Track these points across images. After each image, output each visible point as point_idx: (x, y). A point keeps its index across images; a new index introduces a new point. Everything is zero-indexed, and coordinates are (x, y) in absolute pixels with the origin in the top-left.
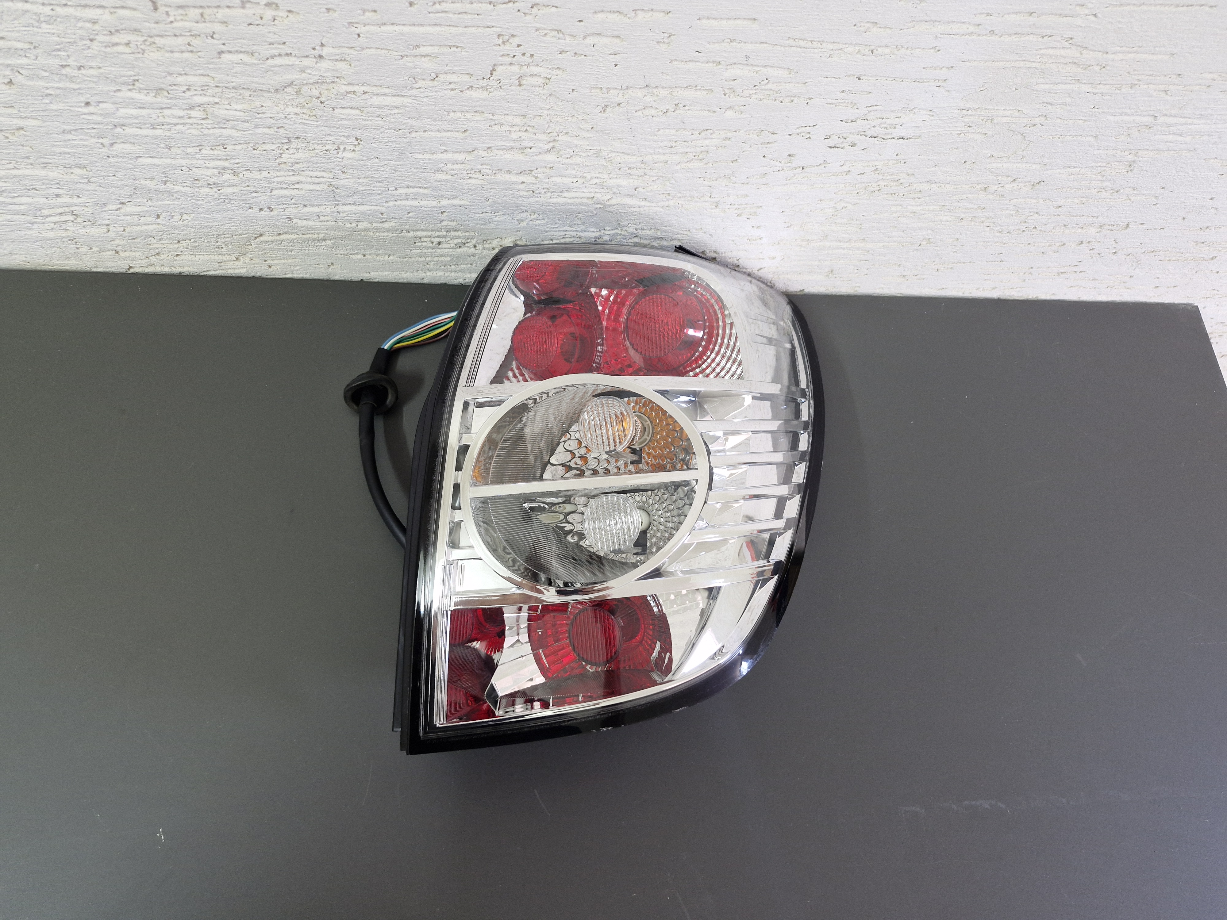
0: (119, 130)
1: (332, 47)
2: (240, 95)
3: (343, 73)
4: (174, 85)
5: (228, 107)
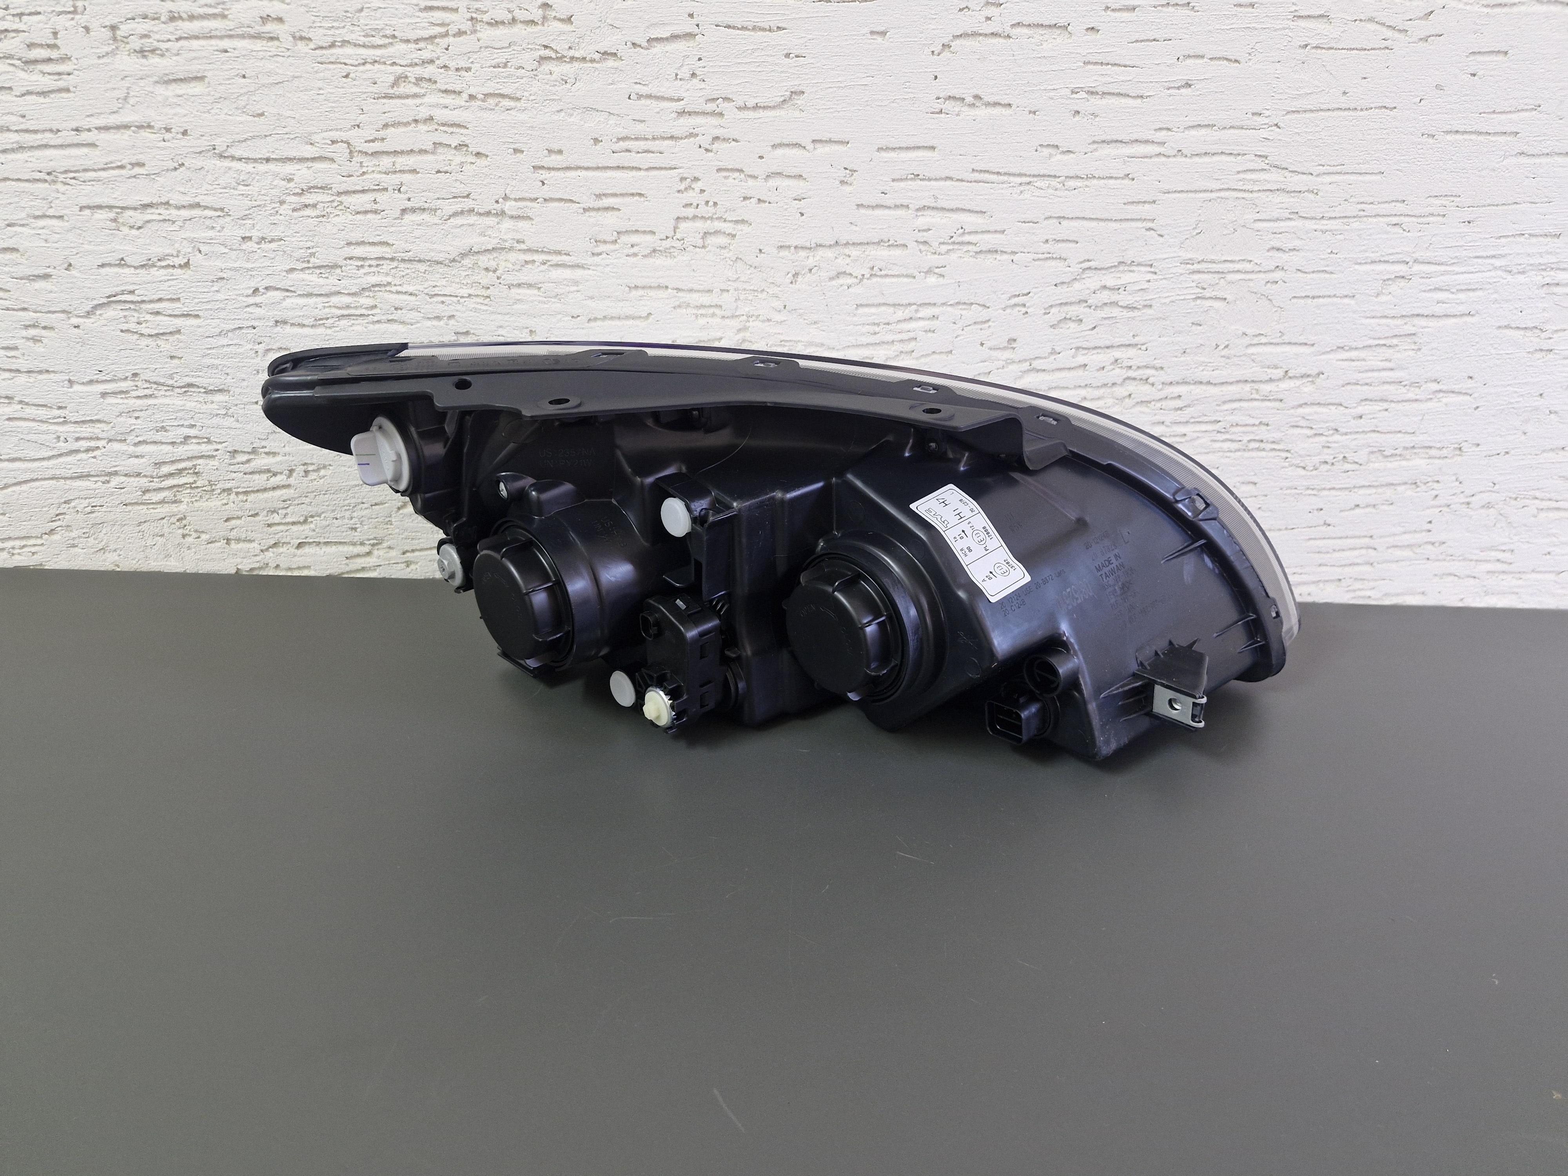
0: (278, 328)
1: (515, 200)
2: (414, 272)
3: (524, 233)
4: (351, 258)
5: (399, 289)
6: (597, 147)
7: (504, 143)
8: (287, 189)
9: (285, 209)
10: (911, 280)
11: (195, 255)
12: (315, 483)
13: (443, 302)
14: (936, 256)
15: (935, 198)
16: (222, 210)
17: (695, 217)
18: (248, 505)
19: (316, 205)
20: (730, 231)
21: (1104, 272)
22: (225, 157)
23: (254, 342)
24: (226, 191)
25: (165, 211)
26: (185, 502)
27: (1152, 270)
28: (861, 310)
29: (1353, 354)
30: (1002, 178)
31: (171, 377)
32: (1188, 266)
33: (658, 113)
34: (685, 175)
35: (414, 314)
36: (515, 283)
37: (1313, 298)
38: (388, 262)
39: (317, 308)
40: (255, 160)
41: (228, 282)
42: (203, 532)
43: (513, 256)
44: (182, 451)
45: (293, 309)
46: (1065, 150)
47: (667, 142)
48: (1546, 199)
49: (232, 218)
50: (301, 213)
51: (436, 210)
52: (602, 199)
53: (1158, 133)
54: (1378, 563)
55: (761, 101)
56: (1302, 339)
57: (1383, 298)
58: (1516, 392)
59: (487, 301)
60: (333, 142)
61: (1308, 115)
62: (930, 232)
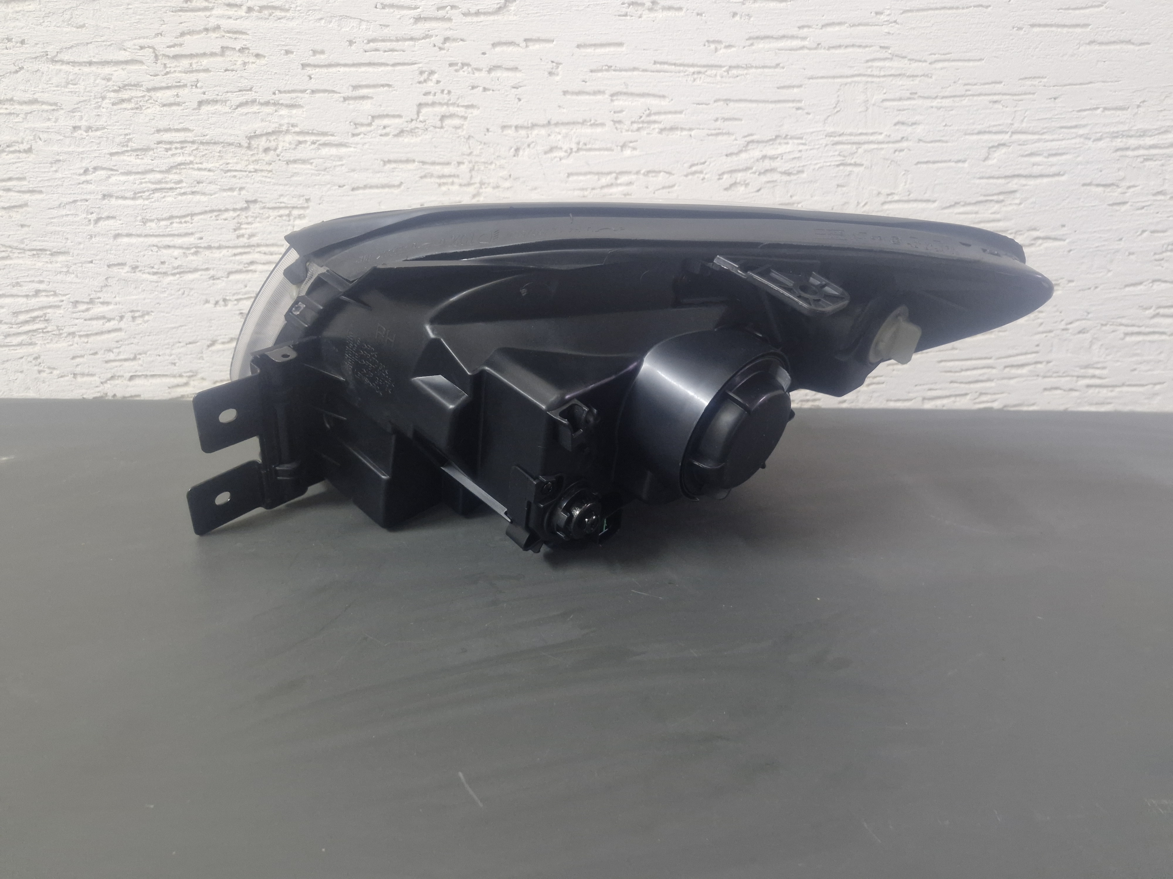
6: (352, 47)
7: (278, 45)
8: (106, 87)
9: (106, 103)
10: (609, 153)
11: (36, 142)
12: (141, 326)
13: (235, 176)
14: (630, 133)
15: (626, 85)
16: (56, 104)
17: (433, 104)
18: (88, 346)
19: (131, 99)
20: (463, 114)
21: (764, 144)
22: (56, 61)
23: (87, 212)
24: (59, 89)
25: (10, 106)
26: (39, 344)
27: (803, 141)
28: (571, 179)
29: (969, 208)
30: (678, 68)
31: (22, 241)
32: (832, 138)
33: (400, 18)
34: (424, 69)
35: (213, 187)
36: (292, 159)
37: (934, 162)
38: (190, 145)
39: (135, 183)
40: (80, 64)
41: (64, 163)
42: (54, 369)
43: (289, 138)
44: (34, 302)
45: (118, 184)
46: (727, 44)
47: (407, 43)
48: (1116, 79)
49: (64, 111)
50: (119, 106)
51: (226, 101)
52: (358, 90)
53: (801, 31)
54: (998, 380)
55: (481, 7)
56: (926, 196)
57: (990, 162)
58: (1101, 237)
59: (269, 175)
60: (142, 48)
61: (921, 13)
62: (624, 113)
